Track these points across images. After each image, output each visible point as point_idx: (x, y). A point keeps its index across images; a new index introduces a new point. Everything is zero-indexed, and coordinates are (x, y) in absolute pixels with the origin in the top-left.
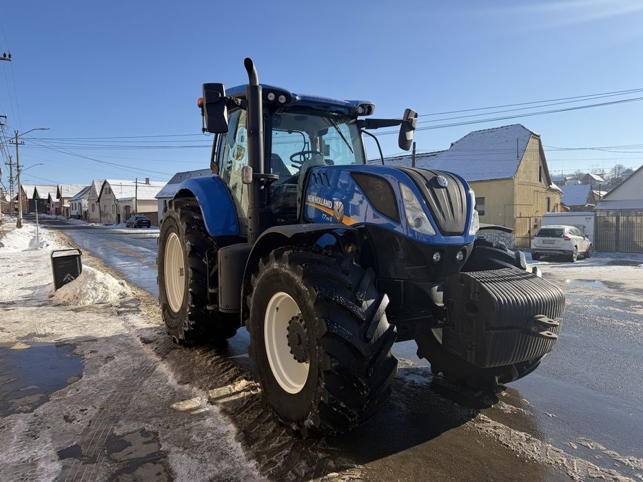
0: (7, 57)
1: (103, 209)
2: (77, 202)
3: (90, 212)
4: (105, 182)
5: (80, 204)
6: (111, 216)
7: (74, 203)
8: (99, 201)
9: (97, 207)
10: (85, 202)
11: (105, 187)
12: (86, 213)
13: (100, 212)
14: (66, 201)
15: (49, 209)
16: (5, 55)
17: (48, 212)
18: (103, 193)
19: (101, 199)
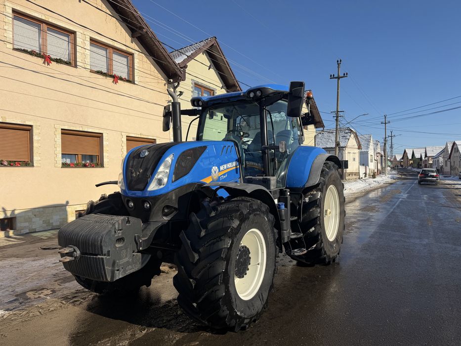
0: (346, 75)
1: (452, 164)
2: (436, 159)
3: (444, 167)
4: (454, 144)
5: (438, 160)
6: (458, 169)
7: (434, 160)
8: (450, 158)
9: (448, 163)
10: (441, 159)
11: (454, 147)
12: (442, 167)
13: (451, 166)
14: (430, 159)
15: (421, 165)
16: (344, 74)
17: (420, 167)
18: (453, 151)
19: (452, 155)
